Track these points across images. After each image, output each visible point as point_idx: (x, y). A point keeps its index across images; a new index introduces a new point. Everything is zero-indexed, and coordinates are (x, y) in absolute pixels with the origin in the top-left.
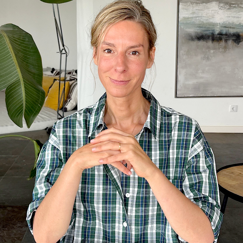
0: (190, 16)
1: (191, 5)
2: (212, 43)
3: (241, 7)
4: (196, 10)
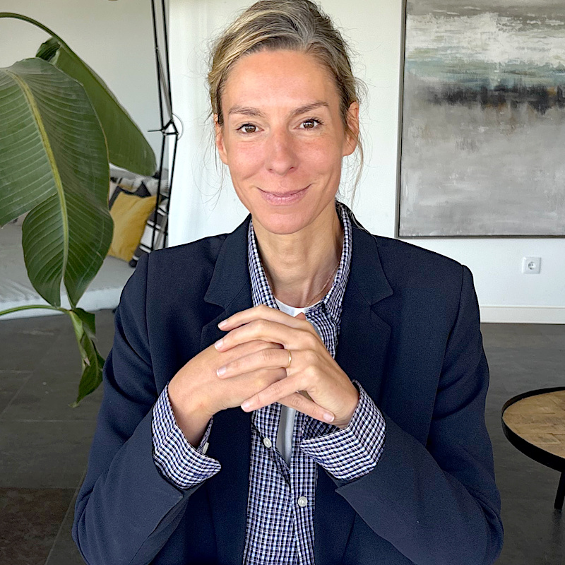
0: (431, 47)
1: (434, 20)
2: (483, 109)
3: (549, 26)
4: (446, 31)
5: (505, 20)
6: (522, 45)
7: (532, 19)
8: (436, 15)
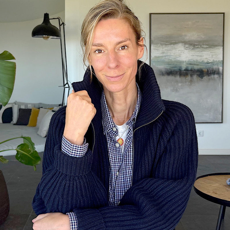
0: (160, 55)
2: (180, 77)
3: (203, 48)
4: (166, 50)
5: (187, 46)
6: (193, 54)
7: (197, 45)
8: (162, 44)
